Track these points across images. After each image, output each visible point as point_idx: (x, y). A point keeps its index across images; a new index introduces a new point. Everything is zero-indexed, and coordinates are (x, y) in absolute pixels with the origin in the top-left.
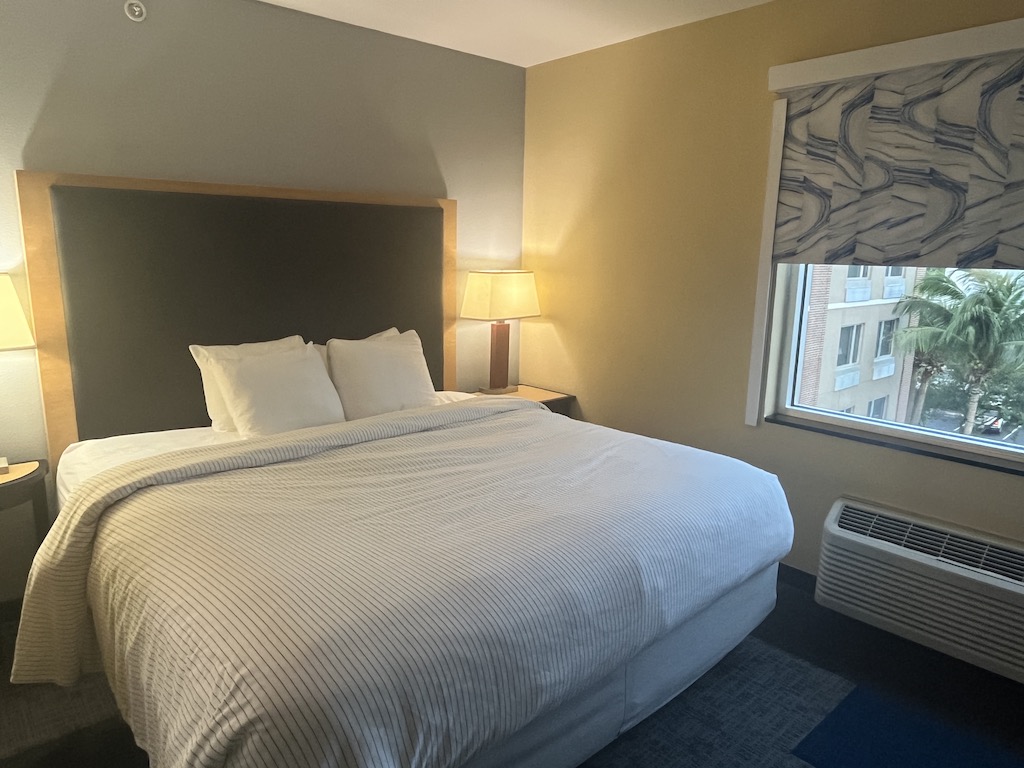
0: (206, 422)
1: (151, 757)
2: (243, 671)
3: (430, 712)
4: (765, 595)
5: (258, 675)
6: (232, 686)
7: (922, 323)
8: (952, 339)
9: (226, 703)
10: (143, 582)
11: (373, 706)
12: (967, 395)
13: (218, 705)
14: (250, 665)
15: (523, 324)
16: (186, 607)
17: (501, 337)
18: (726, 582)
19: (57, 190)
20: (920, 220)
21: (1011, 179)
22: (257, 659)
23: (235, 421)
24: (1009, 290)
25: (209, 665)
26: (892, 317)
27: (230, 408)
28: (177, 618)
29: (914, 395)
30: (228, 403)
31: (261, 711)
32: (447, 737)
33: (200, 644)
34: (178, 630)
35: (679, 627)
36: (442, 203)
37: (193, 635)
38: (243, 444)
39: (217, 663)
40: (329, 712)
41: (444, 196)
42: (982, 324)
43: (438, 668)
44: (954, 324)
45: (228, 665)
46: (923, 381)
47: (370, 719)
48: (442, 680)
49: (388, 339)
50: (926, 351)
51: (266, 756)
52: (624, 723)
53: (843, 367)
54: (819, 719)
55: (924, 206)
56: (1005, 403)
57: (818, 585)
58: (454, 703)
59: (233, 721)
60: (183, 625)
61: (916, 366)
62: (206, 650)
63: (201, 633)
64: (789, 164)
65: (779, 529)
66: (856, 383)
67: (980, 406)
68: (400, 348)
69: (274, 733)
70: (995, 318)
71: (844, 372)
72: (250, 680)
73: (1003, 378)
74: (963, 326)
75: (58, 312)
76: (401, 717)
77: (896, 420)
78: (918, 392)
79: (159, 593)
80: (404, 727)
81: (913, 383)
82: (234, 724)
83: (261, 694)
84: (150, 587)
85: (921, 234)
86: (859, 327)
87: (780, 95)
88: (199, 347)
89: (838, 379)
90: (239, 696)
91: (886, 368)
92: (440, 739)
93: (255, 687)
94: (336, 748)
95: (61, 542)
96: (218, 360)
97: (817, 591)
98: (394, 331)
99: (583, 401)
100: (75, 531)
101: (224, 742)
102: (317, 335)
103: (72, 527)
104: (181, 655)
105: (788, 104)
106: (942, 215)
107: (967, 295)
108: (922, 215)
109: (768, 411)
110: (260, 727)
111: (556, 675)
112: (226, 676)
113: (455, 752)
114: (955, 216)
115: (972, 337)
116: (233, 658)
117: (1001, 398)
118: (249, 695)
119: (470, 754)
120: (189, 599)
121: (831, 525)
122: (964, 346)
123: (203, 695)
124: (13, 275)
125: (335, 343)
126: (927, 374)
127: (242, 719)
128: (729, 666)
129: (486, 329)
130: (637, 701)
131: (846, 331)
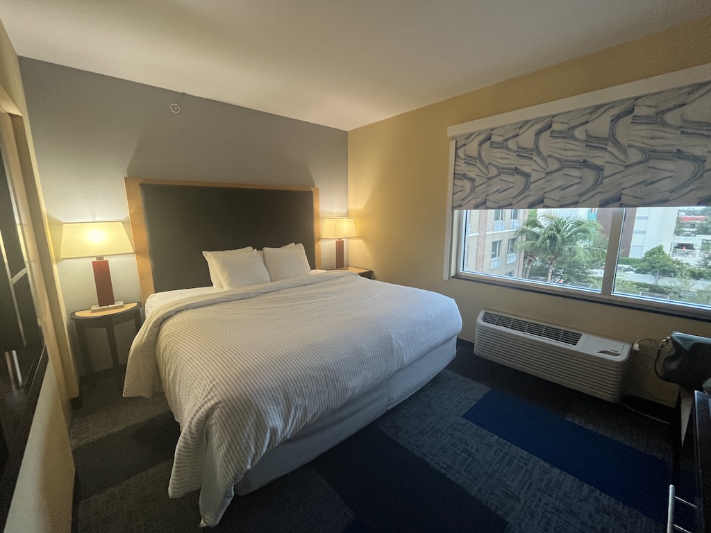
0: (211, 285)
1: (181, 424)
2: (214, 383)
3: (297, 398)
4: (451, 351)
5: (220, 384)
6: (209, 389)
7: (527, 239)
8: (540, 245)
9: (206, 396)
10: (177, 349)
11: (270, 395)
12: (547, 270)
13: (203, 397)
14: (217, 380)
15: (350, 241)
16: (193, 358)
17: (340, 246)
18: (432, 344)
19: (141, 185)
20: (512, 189)
21: (548, 170)
22: (220, 378)
23: (223, 283)
24: (563, 223)
25: (201, 382)
26: (515, 237)
27: (220, 278)
28: (189, 363)
29: (525, 270)
30: (219, 274)
31: (220, 399)
32: (305, 409)
33: (198, 373)
34: (189, 368)
35: (411, 364)
36: (312, 189)
37: (195, 370)
38: (225, 292)
39: (204, 380)
40: (251, 399)
41: (313, 186)
42: (553, 239)
43: (300, 380)
44: (541, 239)
45: (208, 381)
46: (528, 264)
47: (270, 403)
48: (302, 385)
49: (290, 247)
50: (528, 251)
51: (223, 417)
52: (389, 406)
53: (493, 259)
54: (474, 403)
55: (514, 183)
56: (563, 273)
57: (475, 347)
58: (308, 395)
59: (209, 404)
60: (192, 366)
61: (525, 258)
62: (200, 375)
63: (198, 368)
64: (458, 168)
65: (455, 322)
66: (500, 265)
67: (553, 274)
68: (295, 251)
69: (227, 408)
70: (558, 236)
71: (493, 261)
72: (217, 386)
73: (562, 263)
74: (545, 240)
75: (144, 238)
76: (284, 401)
77: (518, 278)
78: (527, 269)
79: (183, 354)
80: (285, 405)
81: (524, 265)
82: (209, 405)
83: (221, 392)
84: (179, 351)
85: (514, 195)
86: (500, 241)
87: (453, 138)
88: (207, 252)
89: (492, 264)
90: (212, 393)
91: (512, 259)
92: (302, 411)
93: (219, 389)
94: (254, 415)
95: (144, 335)
96: (214, 257)
97: (475, 349)
98: (293, 244)
99: (376, 273)
100: (150, 330)
101: (205, 413)
102: (259, 247)
103: (148, 328)
104: (190, 378)
105: (456, 142)
106: (521, 186)
107: (546, 226)
108: (513, 187)
109: (453, 273)
110: (220, 405)
111: (354, 384)
112: (207, 386)
113: (309, 418)
114: (526, 187)
115: (548, 245)
116: (210, 378)
117: (561, 271)
118: (216, 393)
119: (316, 418)
120: (194, 354)
121: (480, 321)
122: (545, 249)
123: (198, 394)
124: (124, 223)
125: (266, 249)
126: (530, 261)
127: (213, 402)
128: (436, 381)
129: (334, 243)
130: (394, 396)
131: (495, 243)
